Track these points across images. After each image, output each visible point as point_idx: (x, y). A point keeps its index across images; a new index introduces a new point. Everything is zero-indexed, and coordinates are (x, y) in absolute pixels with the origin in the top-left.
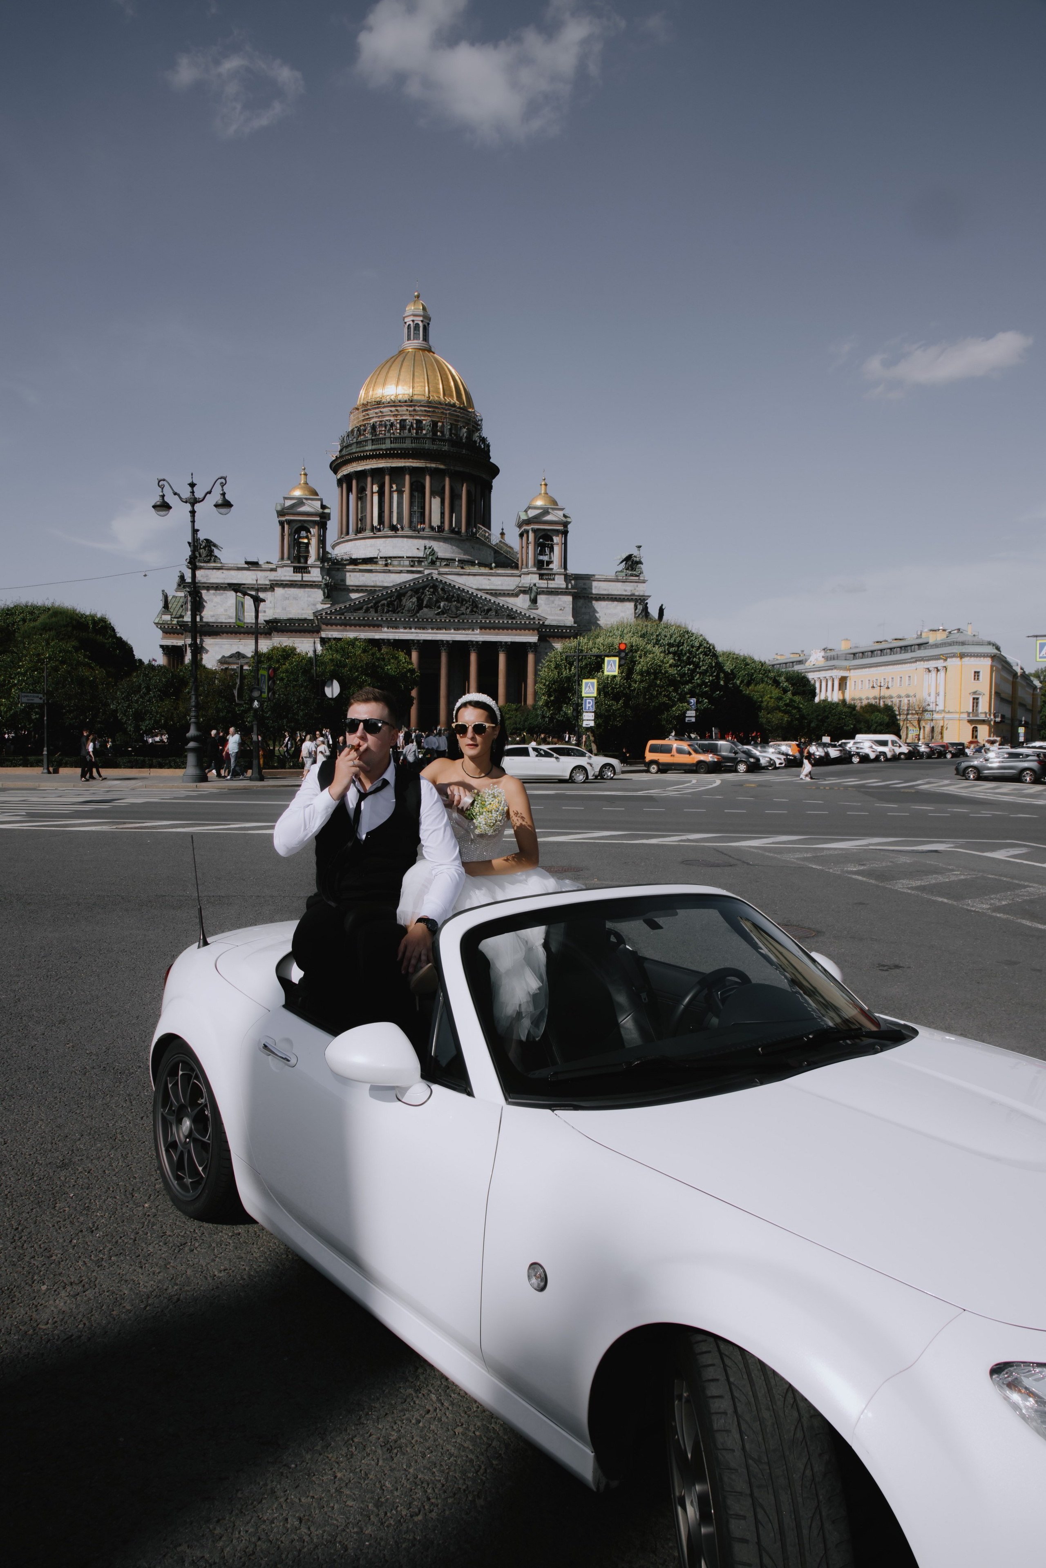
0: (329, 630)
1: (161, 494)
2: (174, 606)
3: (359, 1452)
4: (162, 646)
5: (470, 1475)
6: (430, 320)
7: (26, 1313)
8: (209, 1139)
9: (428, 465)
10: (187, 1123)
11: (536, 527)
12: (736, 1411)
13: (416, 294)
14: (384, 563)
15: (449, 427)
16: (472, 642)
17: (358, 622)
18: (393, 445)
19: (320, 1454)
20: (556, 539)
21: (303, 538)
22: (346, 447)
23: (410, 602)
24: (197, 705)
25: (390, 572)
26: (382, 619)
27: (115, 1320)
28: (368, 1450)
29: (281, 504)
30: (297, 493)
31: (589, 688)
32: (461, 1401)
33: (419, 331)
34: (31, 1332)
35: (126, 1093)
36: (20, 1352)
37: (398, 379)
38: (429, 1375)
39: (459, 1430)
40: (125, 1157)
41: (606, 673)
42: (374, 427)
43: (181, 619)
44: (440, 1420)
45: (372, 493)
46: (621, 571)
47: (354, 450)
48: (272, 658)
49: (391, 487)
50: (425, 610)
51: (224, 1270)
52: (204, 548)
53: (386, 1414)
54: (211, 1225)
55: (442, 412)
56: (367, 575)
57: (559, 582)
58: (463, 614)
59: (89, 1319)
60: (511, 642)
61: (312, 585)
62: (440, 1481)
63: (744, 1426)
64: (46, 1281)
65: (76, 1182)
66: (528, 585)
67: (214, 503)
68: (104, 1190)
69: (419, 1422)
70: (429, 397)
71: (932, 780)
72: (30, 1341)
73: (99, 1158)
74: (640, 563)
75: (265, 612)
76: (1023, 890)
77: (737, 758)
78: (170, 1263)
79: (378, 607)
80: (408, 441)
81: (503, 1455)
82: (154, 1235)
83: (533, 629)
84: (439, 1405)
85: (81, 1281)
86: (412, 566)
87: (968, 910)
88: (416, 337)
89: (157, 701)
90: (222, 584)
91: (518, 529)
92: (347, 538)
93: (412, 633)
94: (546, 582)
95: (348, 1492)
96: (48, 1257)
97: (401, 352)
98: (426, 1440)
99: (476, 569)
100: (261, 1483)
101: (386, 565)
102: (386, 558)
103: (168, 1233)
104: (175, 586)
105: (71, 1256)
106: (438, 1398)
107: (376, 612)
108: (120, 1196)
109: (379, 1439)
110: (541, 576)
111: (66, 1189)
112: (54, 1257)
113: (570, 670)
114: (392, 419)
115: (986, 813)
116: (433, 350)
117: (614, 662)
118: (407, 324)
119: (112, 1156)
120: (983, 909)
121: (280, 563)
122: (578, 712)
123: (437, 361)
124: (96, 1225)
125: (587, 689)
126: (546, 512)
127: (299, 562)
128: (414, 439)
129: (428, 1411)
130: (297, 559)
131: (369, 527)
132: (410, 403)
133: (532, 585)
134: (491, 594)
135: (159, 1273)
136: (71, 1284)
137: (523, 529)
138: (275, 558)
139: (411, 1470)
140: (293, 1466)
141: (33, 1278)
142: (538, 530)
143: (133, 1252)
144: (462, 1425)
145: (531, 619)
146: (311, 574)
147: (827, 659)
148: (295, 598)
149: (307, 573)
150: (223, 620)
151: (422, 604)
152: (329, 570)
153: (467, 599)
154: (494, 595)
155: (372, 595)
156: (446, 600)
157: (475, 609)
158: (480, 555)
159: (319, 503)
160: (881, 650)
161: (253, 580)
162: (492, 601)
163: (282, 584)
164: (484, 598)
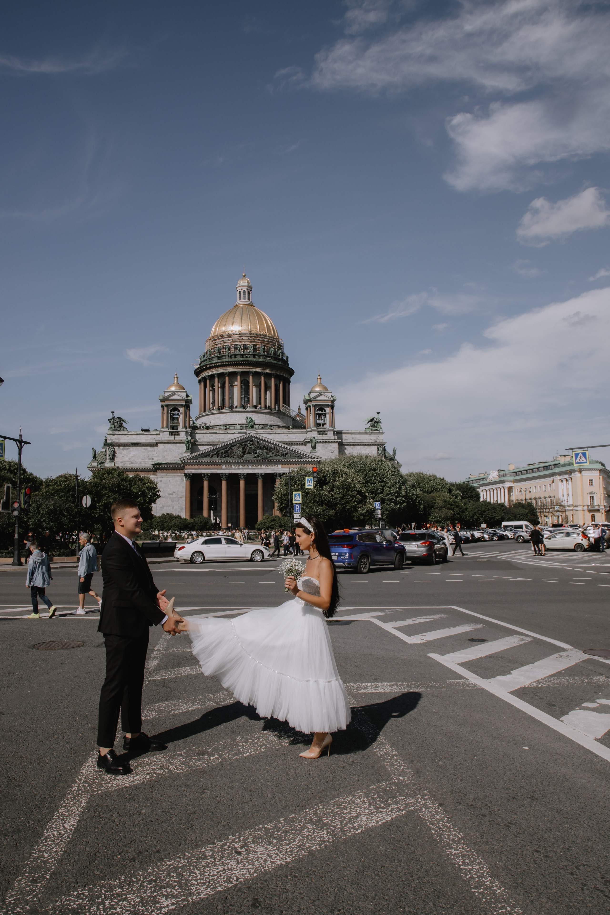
0: (189, 469)
2: (101, 457)
6: (252, 288)
9: (251, 370)
11: (315, 403)
13: (244, 274)
14: (224, 428)
15: (263, 348)
16: (277, 473)
17: (207, 463)
18: (230, 360)
20: (328, 410)
21: (176, 415)
22: (203, 361)
23: (238, 451)
25: (228, 433)
26: (221, 461)
29: (162, 395)
30: (173, 389)
31: (297, 498)
33: (245, 294)
37: (233, 322)
41: (306, 487)
42: (219, 350)
43: (103, 465)
45: (219, 387)
46: (368, 428)
47: (208, 363)
49: (229, 384)
50: (248, 455)
52: (117, 422)
55: (259, 340)
56: (214, 435)
57: (330, 436)
58: (271, 457)
61: (180, 442)
66: (311, 438)
70: (251, 331)
74: (379, 422)
75: (153, 459)
79: (219, 454)
80: (239, 357)
86: (241, 429)
88: (244, 299)
90: (127, 443)
91: (305, 405)
92: (204, 414)
93: (240, 469)
94: (322, 436)
97: (235, 306)
99: (280, 430)
101: (226, 429)
102: (226, 425)
107: (217, 457)
110: (320, 433)
114: (229, 344)
116: (253, 304)
118: (239, 291)
121: (162, 430)
123: (256, 311)
126: (320, 394)
127: (173, 429)
128: (242, 355)
130: (172, 427)
131: (216, 407)
132: (240, 335)
133: (314, 438)
134: (287, 444)
137: (307, 405)
138: (159, 427)
142: (316, 405)
145: (312, 458)
146: (180, 436)
147: (500, 476)
148: (171, 451)
149: (177, 435)
150: (128, 464)
151: (245, 451)
152: (191, 433)
153: (273, 447)
154: (289, 445)
155: (215, 447)
156: (260, 448)
157: (278, 454)
158: (283, 421)
159: (185, 394)
160: (532, 469)
161: (146, 440)
162: (288, 448)
163: (162, 442)
164: (283, 447)
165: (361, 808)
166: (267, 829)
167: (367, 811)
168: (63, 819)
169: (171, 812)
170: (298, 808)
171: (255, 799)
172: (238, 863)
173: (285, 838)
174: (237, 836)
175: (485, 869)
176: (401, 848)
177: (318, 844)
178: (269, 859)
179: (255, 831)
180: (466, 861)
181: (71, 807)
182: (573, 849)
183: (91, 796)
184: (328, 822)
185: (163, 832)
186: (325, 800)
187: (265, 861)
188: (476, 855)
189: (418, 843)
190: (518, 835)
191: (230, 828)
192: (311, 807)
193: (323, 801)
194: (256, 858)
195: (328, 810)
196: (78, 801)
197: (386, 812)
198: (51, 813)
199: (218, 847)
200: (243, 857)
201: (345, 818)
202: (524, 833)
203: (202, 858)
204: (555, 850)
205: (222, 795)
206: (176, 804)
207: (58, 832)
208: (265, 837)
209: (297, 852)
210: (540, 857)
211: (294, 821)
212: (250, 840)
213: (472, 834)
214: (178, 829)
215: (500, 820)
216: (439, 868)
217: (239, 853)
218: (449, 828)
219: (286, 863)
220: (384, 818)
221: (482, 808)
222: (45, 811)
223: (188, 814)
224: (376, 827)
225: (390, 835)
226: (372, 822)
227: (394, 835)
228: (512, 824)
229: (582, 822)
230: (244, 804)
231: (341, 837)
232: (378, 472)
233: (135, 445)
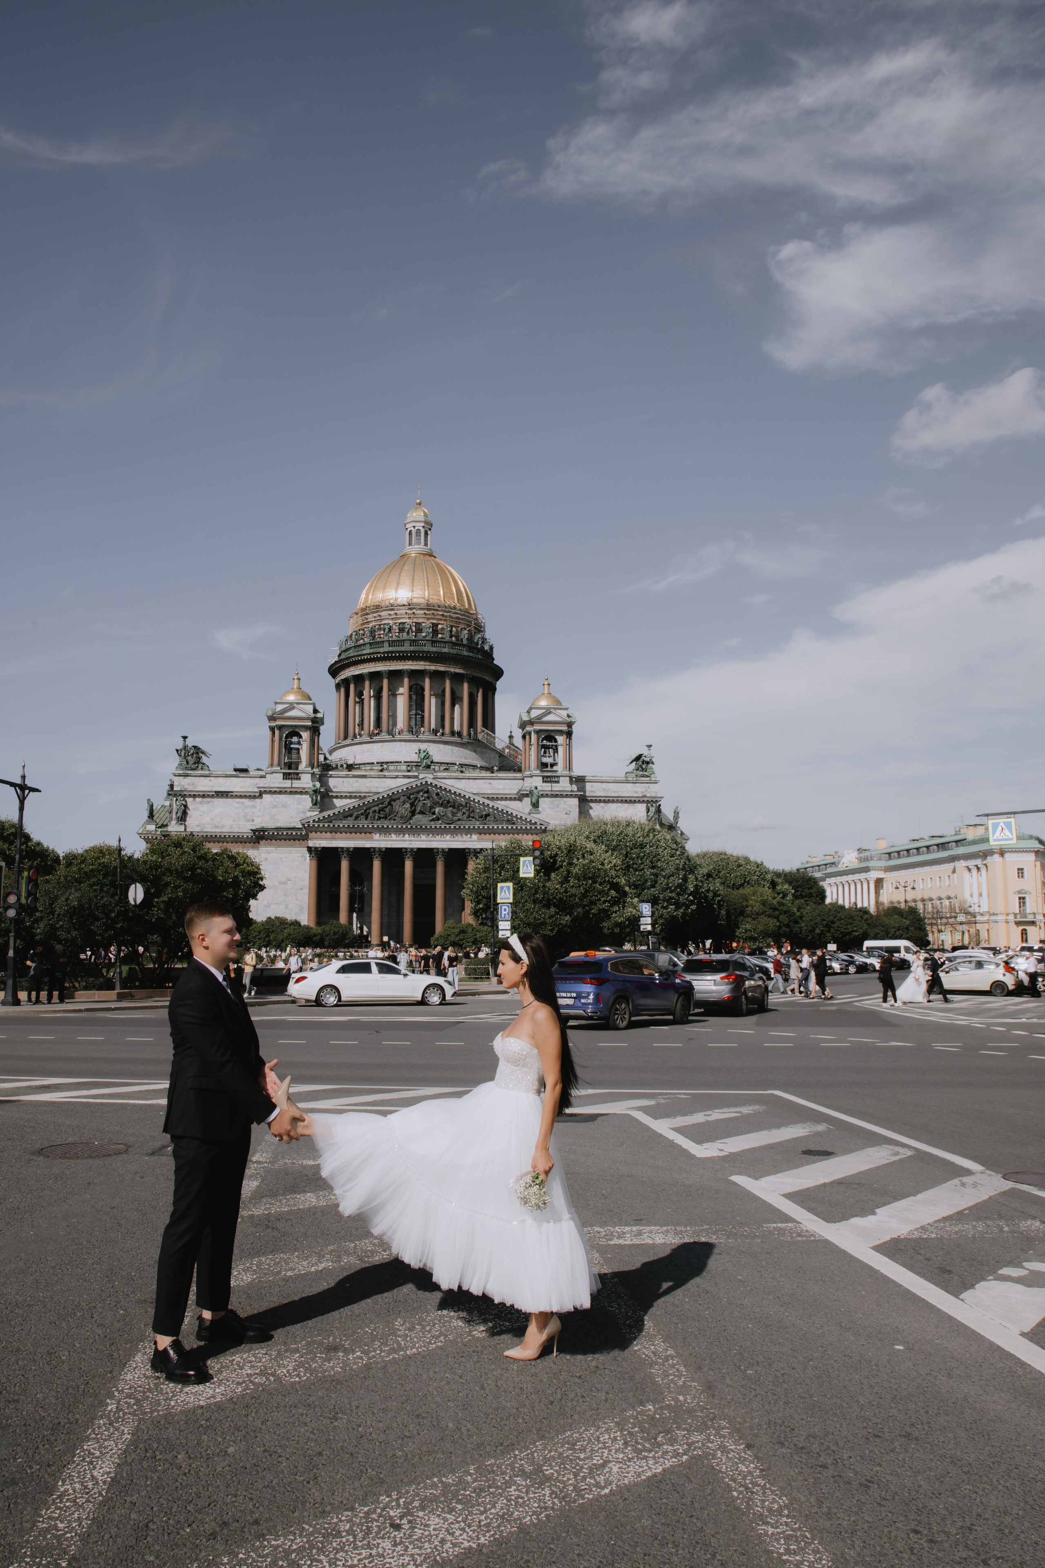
0: (316, 839)
2: (161, 816)
6: (431, 525)
9: (428, 668)
11: (539, 727)
13: (418, 501)
15: (449, 629)
16: (471, 849)
17: (348, 830)
18: (391, 649)
20: (561, 740)
21: (294, 743)
22: (345, 652)
23: (404, 809)
25: (385, 777)
26: (373, 826)
29: (271, 709)
30: (291, 698)
31: (505, 893)
33: (420, 536)
37: (398, 583)
41: (521, 875)
42: (372, 632)
43: (165, 829)
45: (370, 696)
46: (631, 772)
47: (352, 655)
49: (388, 691)
50: (419, 816)
52: (192, 754)
55: (442, 615)
56: (360, 780)
57: (564, 785)
58: (459, 820)
61: (302, 792)
66: (530, 789)
74: (651, 763)
75: (253, 820)
79: (369, 813)
80: (407, 644)
83: (534, 834)
86: (409, 771)
88: (419, 543)
90: (209, 792)
91: (521, 730)
92: (345, 743)
93: (405, 841)
94: (550, 784)
97: (402, 557)
99: (476, 773)
101: (382, 771)
102: (382, 764)
104: (165, 795)
107: (366, 819)
110: (546, 779)
114: (391, 622)
116: (434, 553)
117: (529, 862)
118: (409, 530)
121: (269, 769)
123: (438, 564)
125: (503, 894)
126: (547, 712)
127: (290, 769)
128: (413, 642)
130: (289, 766)
131: (366, 731)
132: (410, 606)
133: (536, 788)
134: (488, 798)
137: (525, 730)
142: (541, 731)
145: (532, 823)
146: (302, 781)
147: (861, 860)
148: (284, 806)
149: (297, 779)
150: (209, 829)
151: (415, 810)
152: (321, 776)
153: (464, 803)
154: (492, 799)
155: (363, 801)
156: (441, 805)
157: (471, 815)
158: (482, 758)
159: (312, 707)
160: (917, 849)
161: (241, 787)
162: (491, 806)
163: (270, 791)
164: (481, 802)
165: (610, 1451)
166: (446, 1486)
167: (621, 1456)
168: (91, 1463)
169: (279, 1451)
170: (500, 1448)
171: (426, 1431)
172: (395, 1545)
173: (476, 1500)
174: (394, 1497)
175: (824, 1562)
176: (678, 1521)
177: (534, 1513)
178: (449, 1538)
179: (425, 1488)
180: (792, 1547)
181: (105, 1440)
182: (979, 1529)
183: (140, 1420)
184: (553, 1474)
185: (265, 1487)
186: (547, 1435)
187: (443, 1541)
188: (809, 1536)
189: (709, 1514)
190: (884, 1503)
191: (382, 1482)
192: (523, 1447)
193: (543, 1436)
194: (426, 1536)
195: (552, 1453)
196: (117, 1429)
197: (654, 1458)
198: (71, 1450)
199: (361, 1515)
200: (405, 1534)
201: (582, 1467)
202: (893, 1499)
203: (332, 1534)
204: (946, 1529)
205: (368, 1423)
206: (288, 1439)
207: (82, 1485)
208: (443, 1499)
209: (499, 1526)
210: (921, 1542)
211: (494, 1472)
212: (417, 1504)
213: (803, 1499)
214: (291, 1482)
215: (852, 1475)
216: (744, 1559)
217: (398, 1527)
218: (764, 1488)
219: (479, 1545)
220: (650, 1468)
221: (822, 1454)
222: (60, 1447)
223: (310, 1456)
224: (636, 1484)
225: (661, 1499)
226: (629, 1475)
227: (668, 1498)
228: (873, 1483)
229: (995, 1481)
230: (406, 1440)
231: (575, 1502)
232: (647, 850)
233: (222, 795)
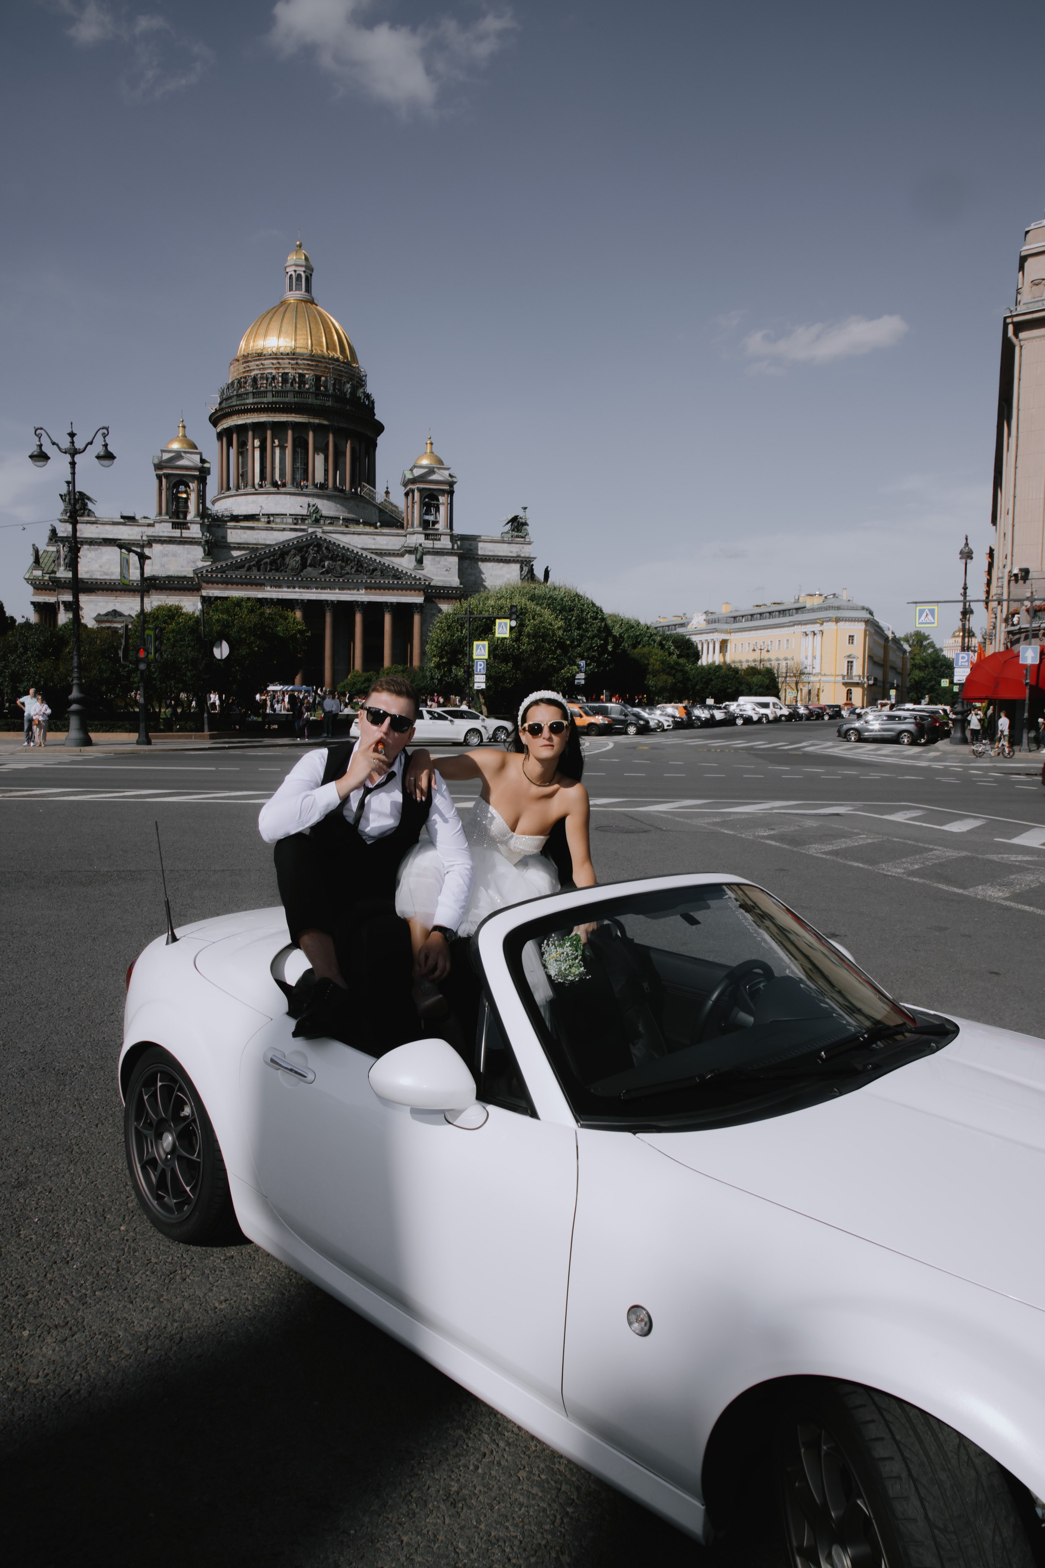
0: (210, 588)
1: (38, 443)
2: (46, 561)
3: (421, 1510)
4: (33, 603)
5: (547, 1527)
6: (312, 271)
7: (11, 1366)
8: (198, 1157)
9: (312, 421)
10: (168, 1140)
11: (422, 486)
12: (910, 1475)
13: (298, 243)
14: (266, 520)
15: (332, 382)
16: (357, 602)
17: (240, 581)
18: (275, 399)
19: (379, 1515)
20: (442, 499)
21: (182, 492)
22: (226, 399)
23: (293, 561)
24: (80, 667)
25: (272, 529)
26: (265, 577)
27: (115, 1368)
28: (430, 1506)
29: (158, 457)
30: (176, 446)
31: (480, 651)
32: (517, 1440)
33: (301, 281)
34: (21, 1388)
35: (73, 1096)
36: (13, 1414)
37: (280, 331)
38: (476, 1412)
39: (522, 1474)
40: (87, 1172)
41: (497, 635)
42: (255, 380)
43: (53, 575)
44: (499, 1464)
45: (254, 448)
46: (507, 533)
47: (234, 403)
48: (158, 617)
49: (273, 442)
50: (309, 569)
51: (226, 1300)
52: (79, 501)
53: (440, 1461)
54: (199, 1249)
55: (325, 367)
56: (249, 532)
57: (445, 543)
58: (348, 573)
59: (84, 1368)
60: (398, 604)
61: (191, 542)
62: (516, 1537)
63: (922, 1492)
64: (26, 1325)
65: (37, 1204)
66: (414, 545)
67: (96, 454)
68: (71, 1212)
69: (477, 1468)
70: (312, 351)
71: (816, 742)
72: (23, 1401)
73: (59, 1174)
74: (526, 524)
76: (930, 853)
77: (627, 721)
78: (162, 1296)
79: (261, 565)
80: (291, 395)
81: (576, 1501)
82: (138, 1263)
83: (419, 590)
84: (495, 1446)
85: (67, 1323)
86: (295, 524)
87: (885, 875)
88: (299, 288)
89: (35, 662)
90: (97, 539)
91: (403, 488)
92: (228, 493)
93: (296, 592)
94: (431, 542)
95: (420, 1559)
96: (24, 1296)
97: (283, 303)
98: (491, 1490)
99: (360, 528)
100: (322, 1556)
101: (269, 522)
102: (268, 515)
103: (154, 1260)
104: (47, 540)
105: (49, 1293)
106: (491, 1438)
107: (259, 570)
108: (91, 1219)
109: (439, 1491)
110: (427, 537)
111: (28, 1212)
112: (30, 1296)
113: (462, 633)
114: (274, 372)
115: (874, 775)
116: (316, 301)
117: (506, 624)
118: (289, 274)
119: (72, 1171)
120: (898, 873)
121: (158, 518)
122: (470, 673)
123: (320, 313)
124: (70, 1255)
125: (479, 651)
126: (431, 471)
127: (178, 518)
128: (297, 394)
129: (484, 1455)
130: (176, 514)
131: (250, 482)
132: (293, 355)
133: (418, 545)
134: (376, 554)
135: (153, 1308)
136: (56, 1326)
137: (408, 488)
138: (153, 513)
139: (482, 1526)
140: (352, 1532)
141: (11, 1322)
142: (424, 489)
143: (119, 1284)
144: (524, 1468)
145: (417, 580)
146: (191, 531)
147: (709, 622)
148: (174, 555)
149: (186, 529)
150: (98, 576)
151: (305, 563)
152: (211, 527)
153: (352, 558)
154: (379, 555)
155: (254, 553)
156: (331, 559)
157: (360, 569)
158: (365, 514)
159: (198, 456)
160: (761, 614)
161: (129, 535)
162: (378, 561)
163: (160, 540)
164: (369, 557)
232: (575, 613)
233: (110, 543)
